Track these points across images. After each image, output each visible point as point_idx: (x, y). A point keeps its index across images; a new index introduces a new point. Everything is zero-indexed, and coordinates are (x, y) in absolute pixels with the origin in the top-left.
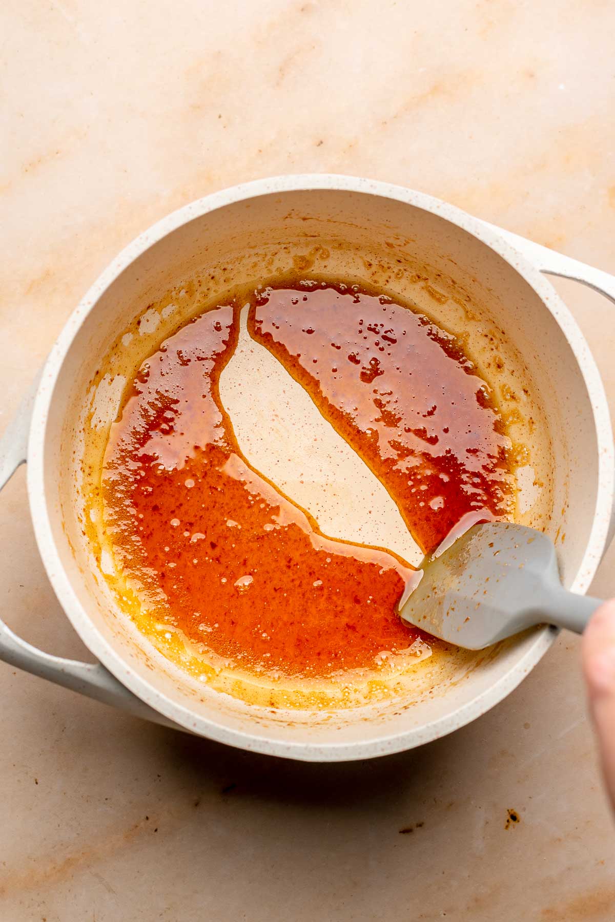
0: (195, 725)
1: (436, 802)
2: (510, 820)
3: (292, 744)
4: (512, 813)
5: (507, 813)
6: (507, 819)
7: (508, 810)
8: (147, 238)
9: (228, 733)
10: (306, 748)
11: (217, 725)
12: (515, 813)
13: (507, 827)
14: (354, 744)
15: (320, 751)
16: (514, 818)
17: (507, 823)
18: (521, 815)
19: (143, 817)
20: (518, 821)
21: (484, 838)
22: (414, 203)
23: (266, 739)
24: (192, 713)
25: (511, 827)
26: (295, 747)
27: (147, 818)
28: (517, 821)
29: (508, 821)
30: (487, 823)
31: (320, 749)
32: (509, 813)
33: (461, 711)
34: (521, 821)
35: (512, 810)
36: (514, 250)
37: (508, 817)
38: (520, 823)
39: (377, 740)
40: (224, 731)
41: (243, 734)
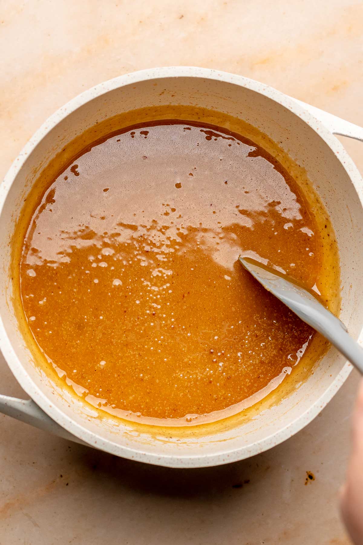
0: (96, 442)
1: (258, 466)
2: (309, 479)
3: (162, 456)
4: (310, 474)
5: (306, 474)
6: (306, 478)
7: (307, 472)
8: (66, 109)
9: (118, 448)
10: (171, 459)
11: (111, 443)
12: (311, 474)
13: (306, 483)
14: (204, 456)
15: (180, 461)
16: (311, 477)
17: (306, 481)
18: (316, 475)
19: (59, 475)
21: (290, 491)
22: (248, 87)
23: (144, 453)
24: (94, 434)
25: (309, 483)
26: (163, 458)
27: (61, 476)
28: (313, 479)
29: (307, 479)
30: (293, 481)
31: (181, 460)
32: (308, 474)
33: (277, 434)
34: (316, 480)
35: (309, 472)
36: (316, 119)
37: (307, 477)
39: (220, 453)
40: (116, 446)
41: (129, 449)
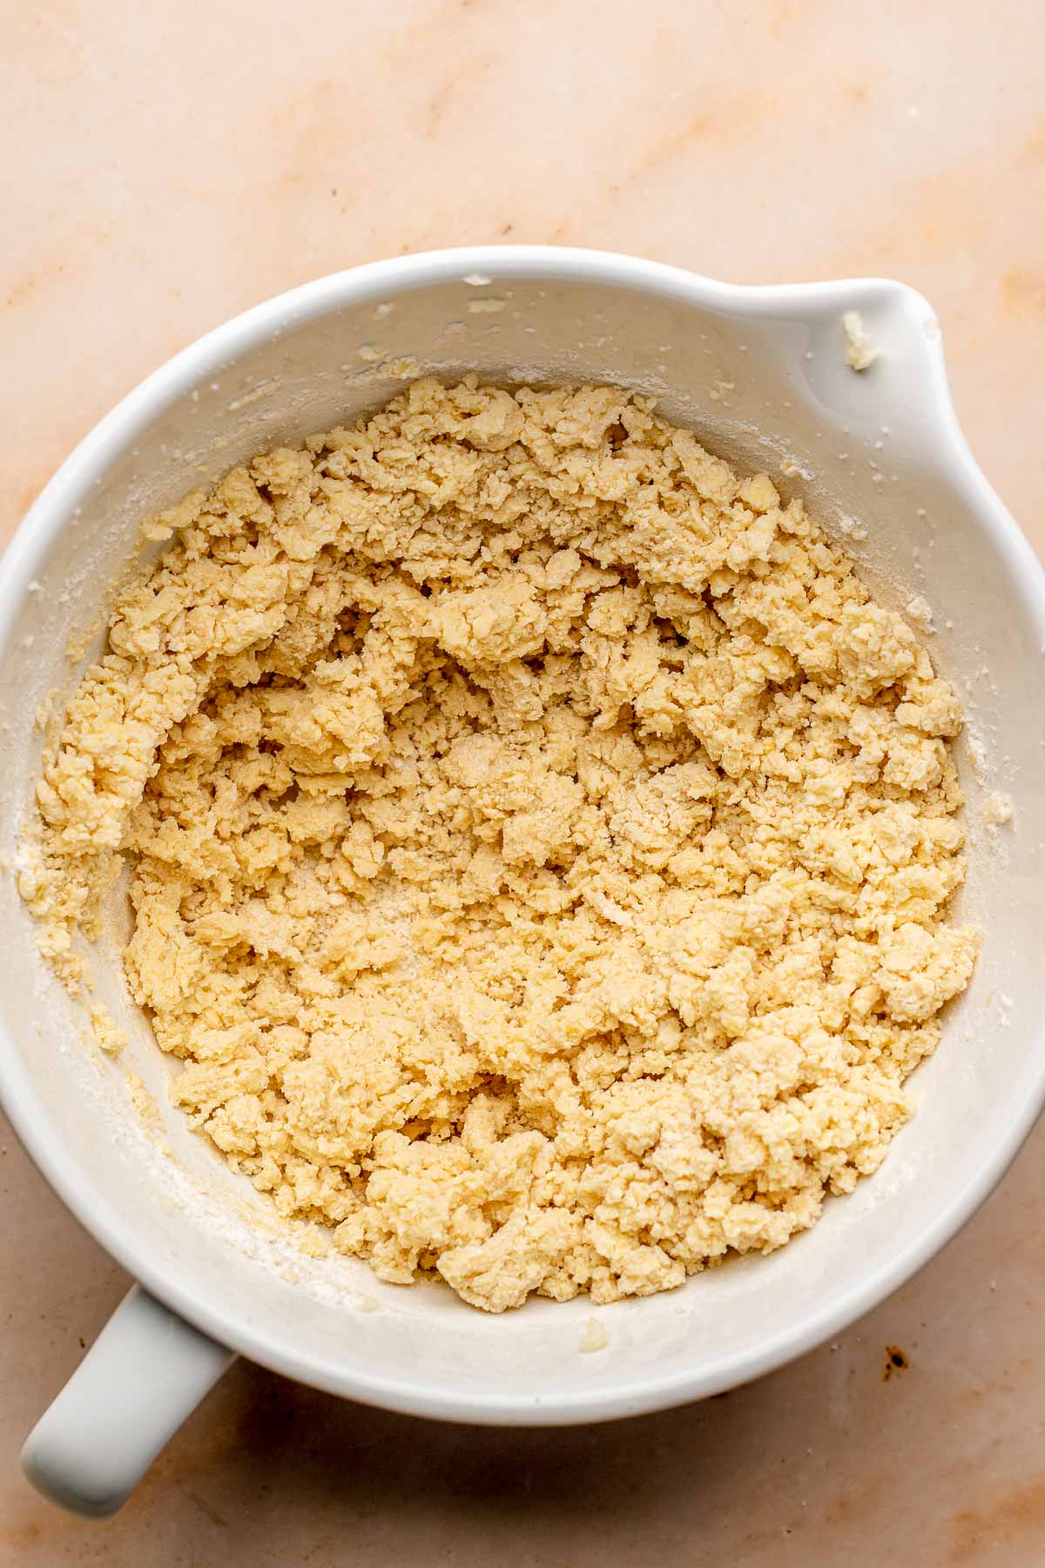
2: (893, 1365)
4: (895, 1352)
5: (886, 1353)
6: (885, 1364)
7: (887, 1349)
12: (899, 1352)
13: (887, 1377)
16: (898, 1360)
17: (887, 1371)
18: (911, 1355)
20: (906, 1366)
21: (846, 1395)
25: (893, 1377)
28: (903, 1366)
29: (888, 1367)
30: (853, 1372)
32: (890, 1353)
34: (910, 1365)
35: (894, 1347)
37: (888, 1360)
38: (910, 1369)
